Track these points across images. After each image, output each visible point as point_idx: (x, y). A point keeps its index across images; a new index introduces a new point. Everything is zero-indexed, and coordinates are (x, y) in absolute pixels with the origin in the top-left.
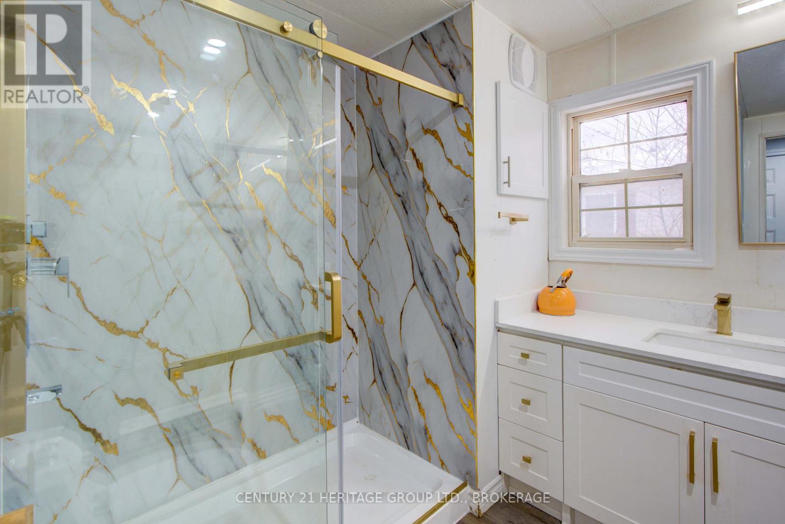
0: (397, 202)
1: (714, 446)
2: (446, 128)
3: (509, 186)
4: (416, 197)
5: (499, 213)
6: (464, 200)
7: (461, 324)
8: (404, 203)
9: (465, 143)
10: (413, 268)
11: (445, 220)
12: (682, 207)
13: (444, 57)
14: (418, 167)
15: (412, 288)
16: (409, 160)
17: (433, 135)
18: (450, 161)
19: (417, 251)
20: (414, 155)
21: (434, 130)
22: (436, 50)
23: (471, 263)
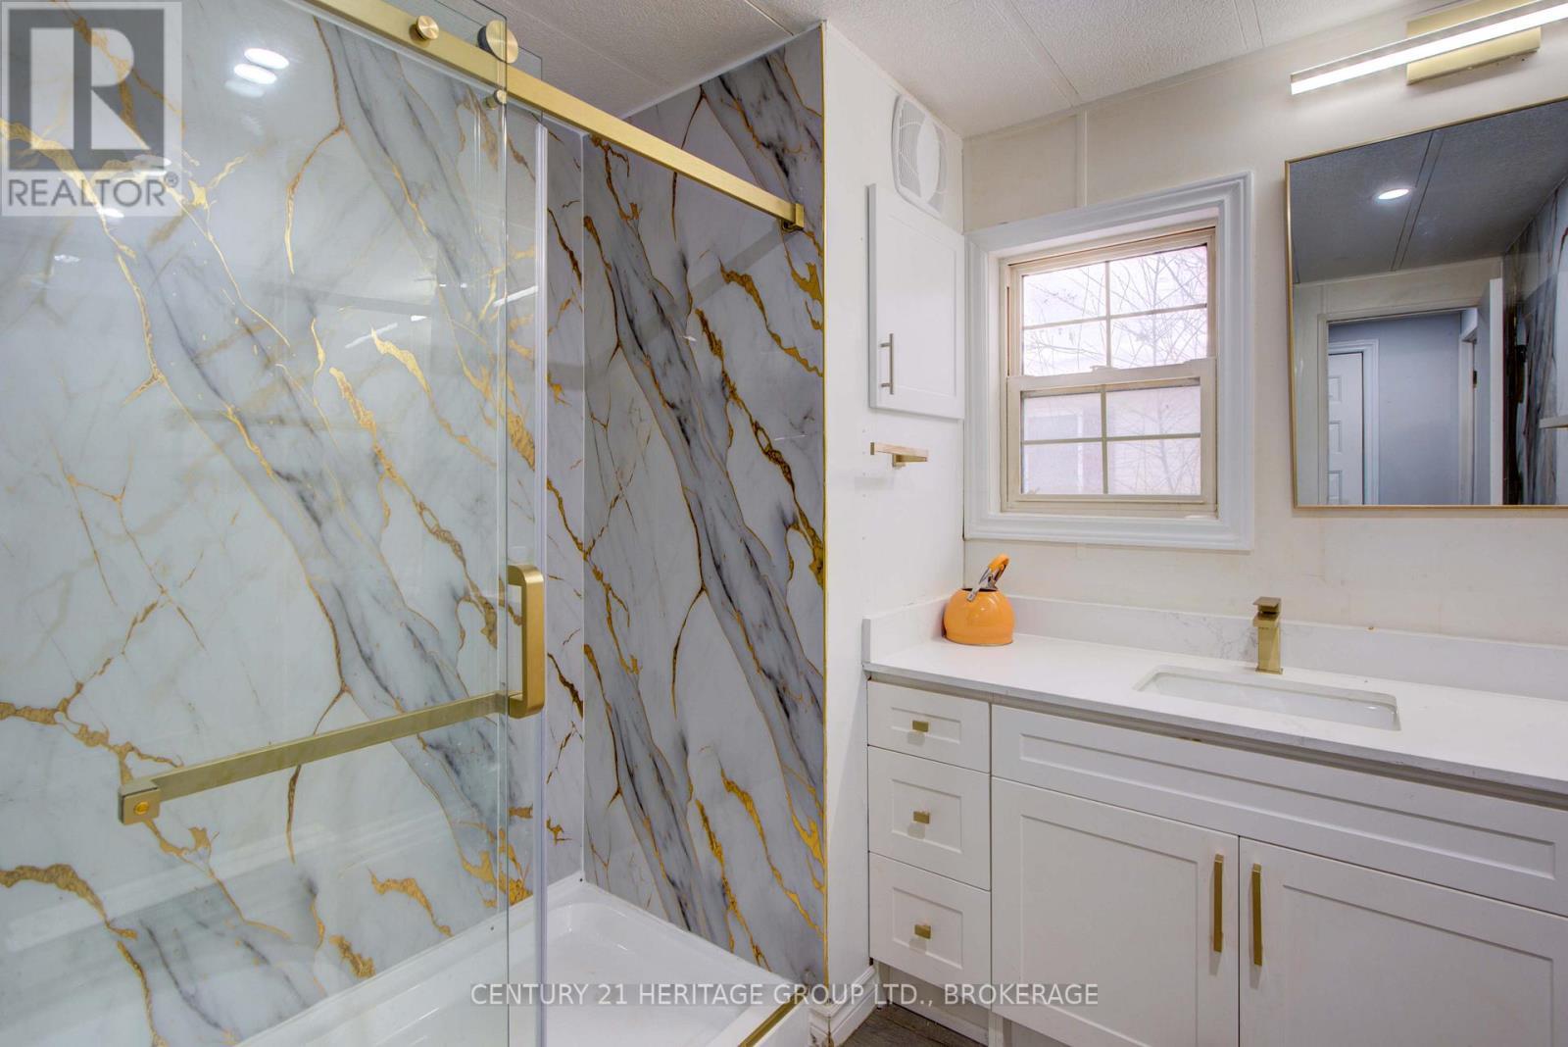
0: (669, 418)
1: (1256, 878)
2: (769, 271)
3: (891, 392)
4: (708, 410)
5: (873, 445)
6: (805, 418)
7: (797, 667)
8: (683, 421)
9: (806, 303)
10: (700, 555)
11: (765, 458)
12: (1198, 440)
13: (767, 129)
14: (712, 349)
15: (697, 597)
16: (694, 337)
17: (744, 285)
18: (776, 338)
19: (709, 522)
20: (705, 323)
21: (746, 276)
22: (751, 113)
23: (818, 544)
